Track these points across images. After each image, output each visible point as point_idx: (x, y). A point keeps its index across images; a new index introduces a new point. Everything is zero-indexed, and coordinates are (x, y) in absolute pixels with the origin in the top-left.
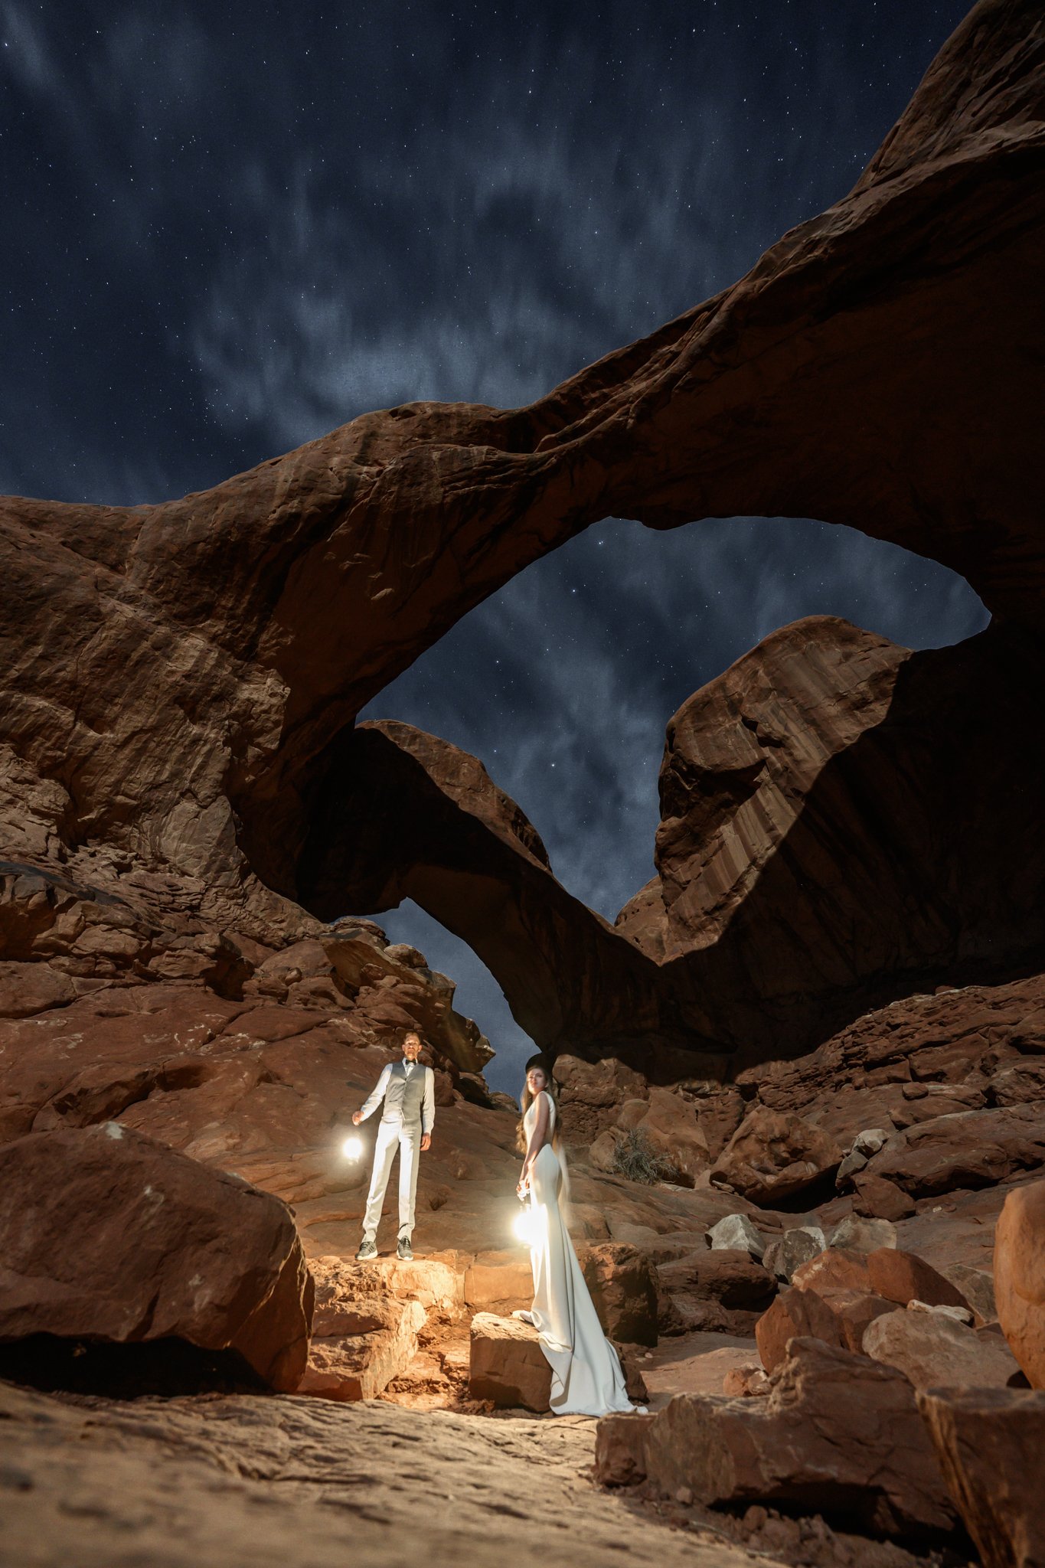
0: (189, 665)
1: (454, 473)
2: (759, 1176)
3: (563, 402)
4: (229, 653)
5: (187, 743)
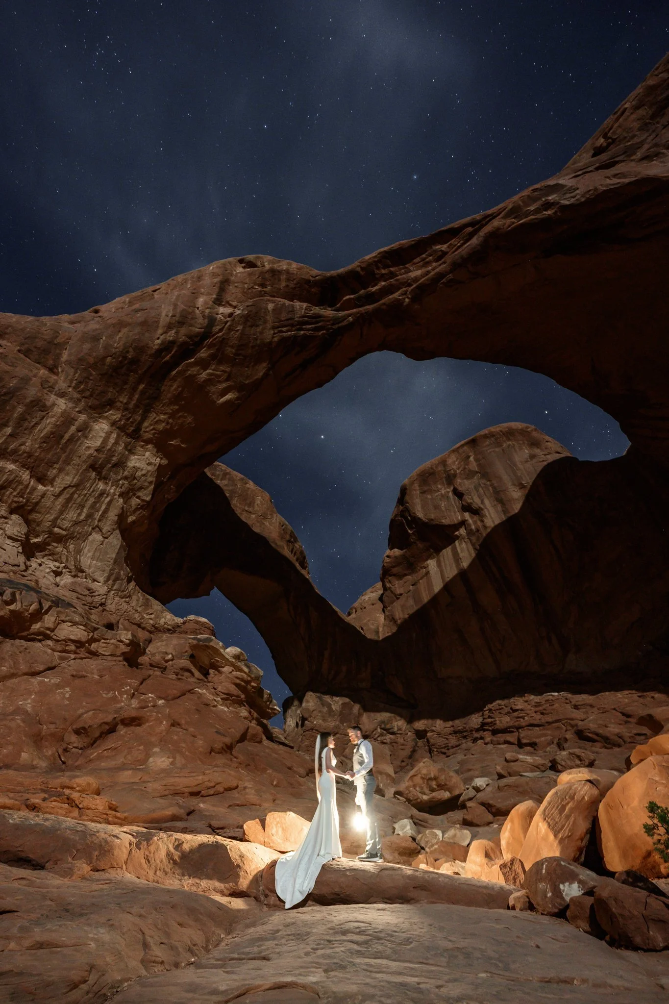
0: (98, 443)
1: (282, 321)
2: (420, 795)
3: (362, 273)
4: (123, 434)
5: (96, 495)
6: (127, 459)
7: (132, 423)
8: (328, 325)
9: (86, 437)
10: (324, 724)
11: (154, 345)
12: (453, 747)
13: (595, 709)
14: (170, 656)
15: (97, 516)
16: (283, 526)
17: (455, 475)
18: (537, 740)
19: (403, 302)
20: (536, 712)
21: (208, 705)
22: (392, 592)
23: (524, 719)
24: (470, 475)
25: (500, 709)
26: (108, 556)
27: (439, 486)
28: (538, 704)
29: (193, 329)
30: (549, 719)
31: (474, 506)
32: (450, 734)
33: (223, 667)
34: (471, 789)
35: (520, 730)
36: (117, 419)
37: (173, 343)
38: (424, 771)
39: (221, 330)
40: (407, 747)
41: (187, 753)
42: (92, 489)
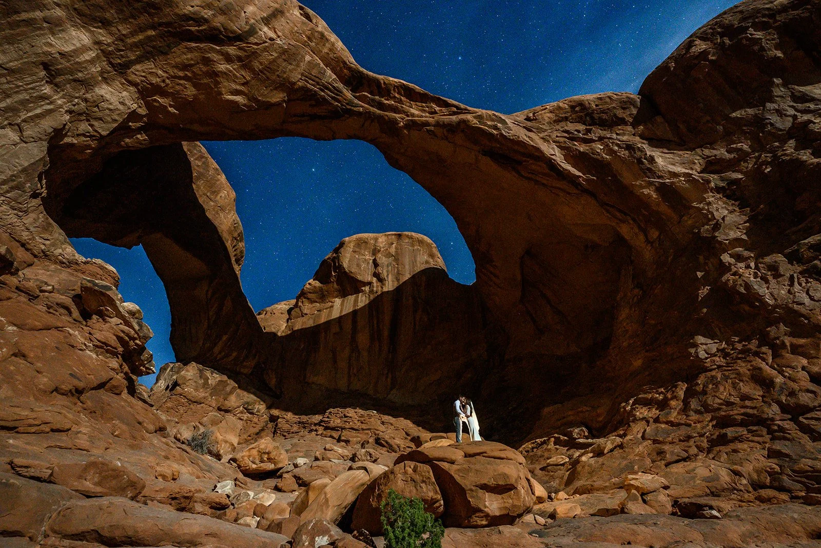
0: (68, 48)
1: (311, 74)
2: (250, 464)
3: (383, 85)
4: (105, 59)
5: (35, 95)
6: (97, 83)
7: (122, 56)
8: (344, 102)
9: (53, 34)
10: (194, 393)
11: (184, 9)
12: (293, 433)
13: (393, 427)
14: (50, 287)
15: (24, 115)
16: (235, 224)
17: (379, 251)
18: (351, 439)
19: (398, 124)
20: (358, 421)
21: (73, 347)
22: (301, 310)
23: (349, 423)
24: (389, 255)
25: (337, 413)
26: (17, 161)
27: (366, 253)
28: (362, 416)
29: (232, 24)
30: (364, 426)
31: (382, 276)
32: (296, 423)
33: (111, 318)
34: (292, 465)
35: (343, 430)
36: (105, 42)
37: (206, 21)
38: (262, 446)
39: (256, 44)
40: (258, 426)
41: (20, 386)
42: (29, 86)
